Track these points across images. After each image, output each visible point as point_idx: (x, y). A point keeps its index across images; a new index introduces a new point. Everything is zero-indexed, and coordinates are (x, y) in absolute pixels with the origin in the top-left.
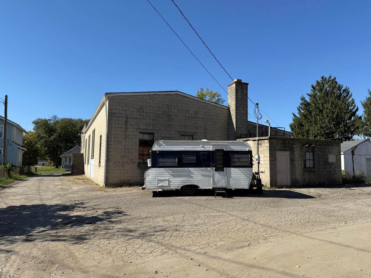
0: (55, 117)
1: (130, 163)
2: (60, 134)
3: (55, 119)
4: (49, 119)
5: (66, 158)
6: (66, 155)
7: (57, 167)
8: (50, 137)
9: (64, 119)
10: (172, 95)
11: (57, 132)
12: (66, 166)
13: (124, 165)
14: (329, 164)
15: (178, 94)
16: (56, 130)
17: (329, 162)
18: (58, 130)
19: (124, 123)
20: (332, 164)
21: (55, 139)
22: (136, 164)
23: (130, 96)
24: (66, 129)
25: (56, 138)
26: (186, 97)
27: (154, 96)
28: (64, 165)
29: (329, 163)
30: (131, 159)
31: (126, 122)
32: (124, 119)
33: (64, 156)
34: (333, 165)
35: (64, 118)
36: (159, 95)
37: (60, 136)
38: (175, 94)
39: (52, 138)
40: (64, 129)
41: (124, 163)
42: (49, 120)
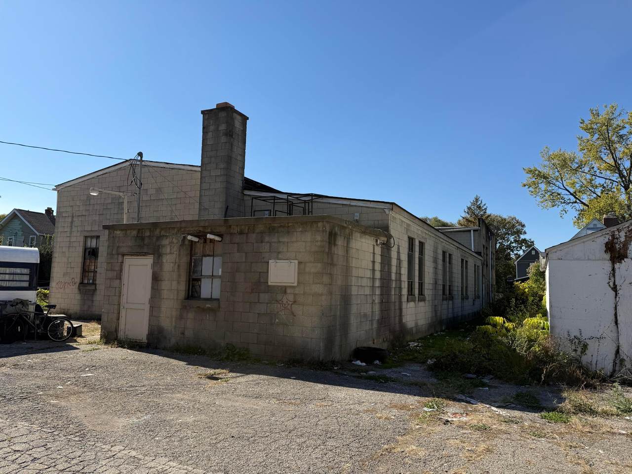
1: (71, 285)
10: (125, 169)
13: (66, 287)
14: (270, 289)
17: (269, 284)
19: (69, 225)
20: (284, 290)
22: (77, 285)
29: (269, 286)
30: (73, 278)
31: (72, 222)
32: (70, 220)
34: (285, 292)
41: (66, 283)
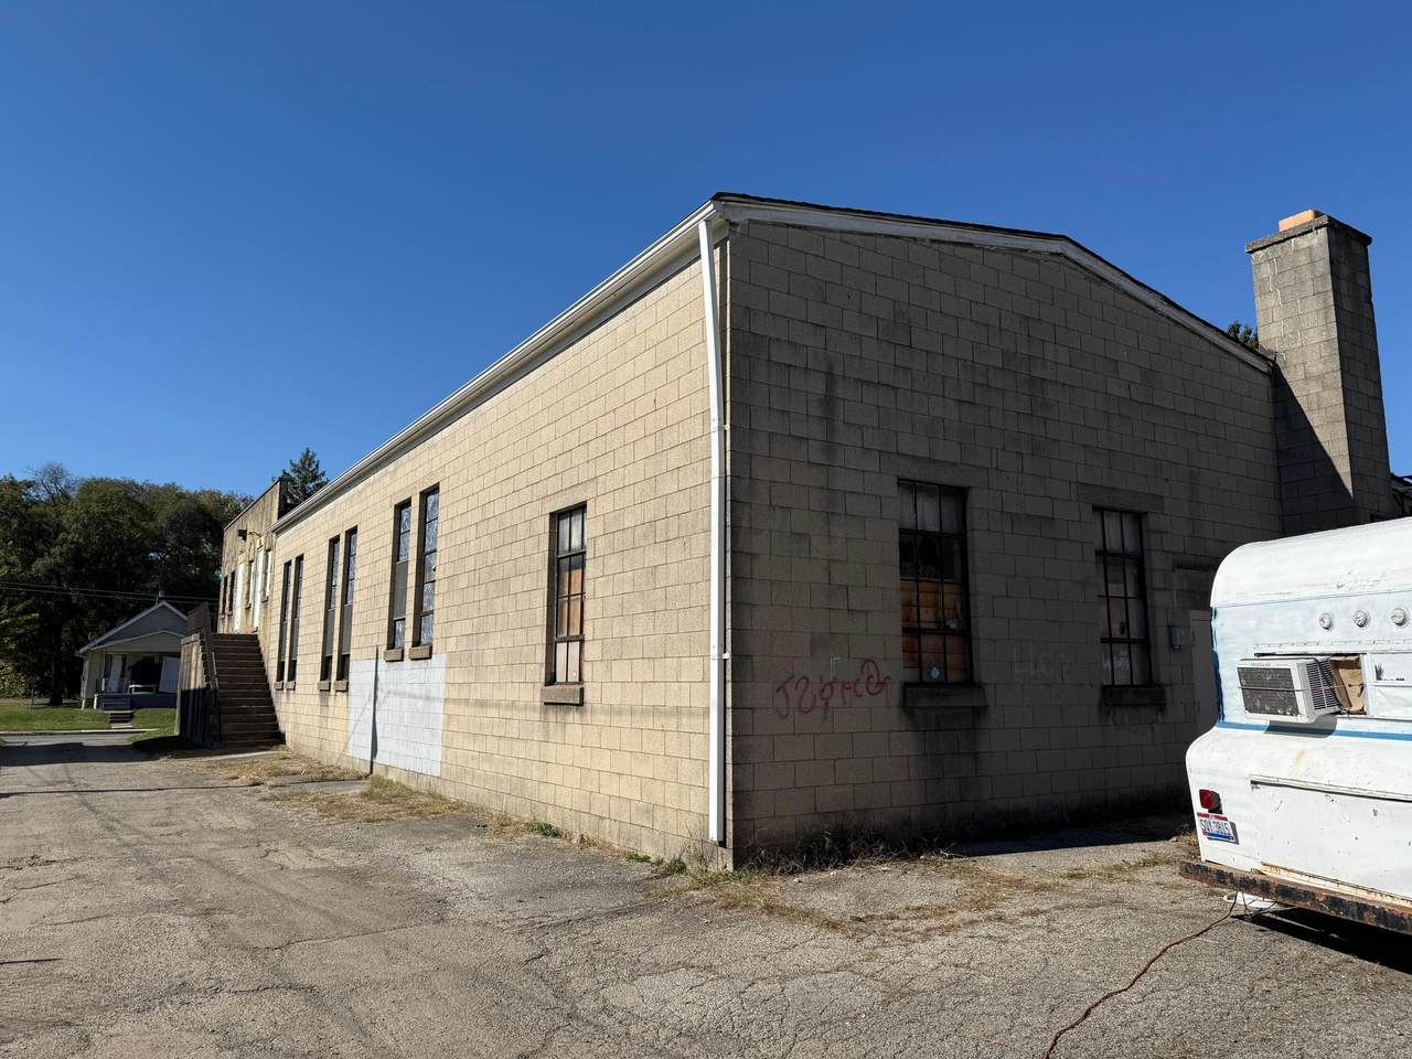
0: (55, 474)
1: (861, 688)
2: (79, 549)
3: (56, 481)
4: (29, 478)
5: (109, 658)
6: (112, 643)
7: (56, 702)
8: (27, 563)
9: (97, 482)
10: (1037, 261)
11: (64, 541)
12: (106, 697)
13: (832, 703)
15: (1066, 257)
16: (59, 528)
18: (69, 533)
19: (815, 411)
21: (53, 573)
22: (894, 692)
23: (841, 232)
24: (109, 526)
25: (59, 566)
26: (1102, 279)
27: (960, 251)
28: (98, 690)
30: (868, 660)
31: (829, 401)
32: (817, 386)
33: (101, 651)
35: (98, 477)
36: (981, 248)
37: (76, 556)
38: (1052, 254)
39: (39, 565)
40: (97, 528)
41: (831, 684)
42: (29, 485)
